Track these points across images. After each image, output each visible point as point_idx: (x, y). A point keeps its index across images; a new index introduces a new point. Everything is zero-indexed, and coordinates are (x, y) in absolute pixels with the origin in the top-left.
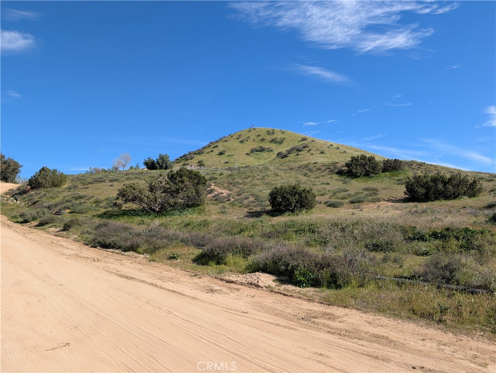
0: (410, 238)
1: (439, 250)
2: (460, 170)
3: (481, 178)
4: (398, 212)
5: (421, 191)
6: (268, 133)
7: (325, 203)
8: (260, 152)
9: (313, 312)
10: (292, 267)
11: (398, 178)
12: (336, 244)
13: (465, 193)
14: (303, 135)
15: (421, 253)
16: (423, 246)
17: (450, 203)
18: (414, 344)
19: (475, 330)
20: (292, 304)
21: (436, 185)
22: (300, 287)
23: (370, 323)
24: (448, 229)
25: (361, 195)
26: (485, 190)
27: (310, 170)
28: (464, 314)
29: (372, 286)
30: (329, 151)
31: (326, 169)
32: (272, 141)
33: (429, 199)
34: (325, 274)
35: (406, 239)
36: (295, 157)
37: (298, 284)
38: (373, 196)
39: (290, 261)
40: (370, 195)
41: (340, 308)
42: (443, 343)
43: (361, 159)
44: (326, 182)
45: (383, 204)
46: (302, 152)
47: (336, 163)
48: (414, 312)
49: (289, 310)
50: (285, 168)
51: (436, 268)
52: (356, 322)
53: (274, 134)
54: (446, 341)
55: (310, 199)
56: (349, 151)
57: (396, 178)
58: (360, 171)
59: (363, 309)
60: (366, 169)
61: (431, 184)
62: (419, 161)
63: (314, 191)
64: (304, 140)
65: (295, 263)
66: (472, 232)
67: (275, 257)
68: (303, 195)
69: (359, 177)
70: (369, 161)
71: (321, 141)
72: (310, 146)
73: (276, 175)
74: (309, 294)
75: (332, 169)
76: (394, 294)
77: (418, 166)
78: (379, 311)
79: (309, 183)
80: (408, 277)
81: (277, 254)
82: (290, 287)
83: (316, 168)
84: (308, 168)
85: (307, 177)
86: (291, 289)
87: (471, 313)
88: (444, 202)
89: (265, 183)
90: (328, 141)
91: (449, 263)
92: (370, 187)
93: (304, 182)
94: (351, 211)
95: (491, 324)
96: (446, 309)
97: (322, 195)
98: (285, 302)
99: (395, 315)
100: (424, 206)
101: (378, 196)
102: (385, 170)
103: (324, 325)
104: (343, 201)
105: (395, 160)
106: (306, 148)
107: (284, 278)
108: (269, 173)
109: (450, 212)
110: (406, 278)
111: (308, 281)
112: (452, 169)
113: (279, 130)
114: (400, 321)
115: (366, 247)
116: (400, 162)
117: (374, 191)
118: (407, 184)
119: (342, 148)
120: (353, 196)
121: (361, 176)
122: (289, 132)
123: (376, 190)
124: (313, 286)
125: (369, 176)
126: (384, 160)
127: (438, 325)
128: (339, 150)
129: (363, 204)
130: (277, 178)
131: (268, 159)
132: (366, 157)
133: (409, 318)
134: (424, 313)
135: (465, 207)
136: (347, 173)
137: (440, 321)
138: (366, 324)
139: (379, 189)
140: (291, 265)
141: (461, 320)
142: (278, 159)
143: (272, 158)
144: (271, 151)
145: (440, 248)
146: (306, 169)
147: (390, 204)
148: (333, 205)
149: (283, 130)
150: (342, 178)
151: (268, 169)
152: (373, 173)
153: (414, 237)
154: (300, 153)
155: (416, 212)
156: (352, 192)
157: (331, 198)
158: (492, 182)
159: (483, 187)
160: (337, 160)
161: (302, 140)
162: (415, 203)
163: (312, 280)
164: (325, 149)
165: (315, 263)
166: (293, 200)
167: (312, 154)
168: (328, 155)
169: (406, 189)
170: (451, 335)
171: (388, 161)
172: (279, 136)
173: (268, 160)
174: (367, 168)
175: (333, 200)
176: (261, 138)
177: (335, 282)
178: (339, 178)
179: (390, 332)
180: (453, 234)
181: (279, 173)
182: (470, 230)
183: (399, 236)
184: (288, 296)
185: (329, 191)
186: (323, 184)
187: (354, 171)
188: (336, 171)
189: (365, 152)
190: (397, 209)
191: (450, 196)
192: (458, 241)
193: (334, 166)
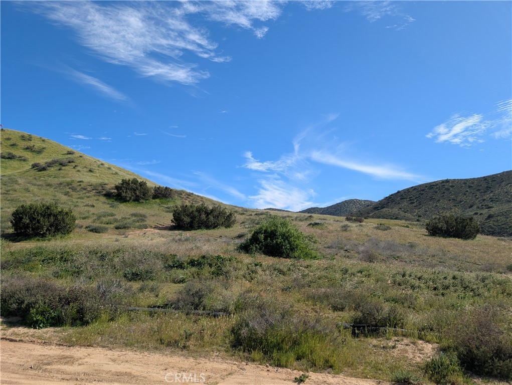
0: (170, 266)
1: (194, 277)
2: (222, 203)
3: (236, 212)
4: (163, 239)
5: (187, 220)
6: (23, 138)
7: (87, 227)
8: (7, 160)
9: (48, 356)
10: (27, 305)
11: (167, 206)
12: (92, 274)
13: (223, 223)
14: (70, 148)
15: (178, 281)
16: (180, 274)
17: (210, 232)
18: (157, 375)
19: (213, 351)
20: (21, 351)
21: (200, 215)
22: (35, 328)
23: (114, 361)
24: (204, 257)
25: (128, 220)
26: (238, 222)
27: (74, 189)
28: (206, 337)
29: (124, 319)
30: (98, 170)
31: (93, 190)
32: (27, 148)
33: (193, 227)
34: (70, 310)
35: (165, 267)
36: (57, 172)
37: (33, 324)
38: (141, 222)
39: (26, 298)
40: (138, 221)
41: (82, 348)
42: (183, 369)
43: (132, 183)
44: (90, 203)
45: (150, 231)
46: (66, 168)
47: (105, 185)
48: (161, 341)
49: (14, 360)
50: (40, 183)
51: (188, 294)
52: (98, 362)
53: (31, 140)
54: (186, 367)
55: (68, 222)
56: (121, 173)
57: (166, 206)
58: (130, 196)
59: (110, 345)
60: (136, 194)
61: (196, 214)
62: (189, 191)
63: (75, 213)
64: (70, 154)
65: (33, 299)
66: (223, 260)
67: (4, 294)
68: (60, 217)
69: (128, 201)
70: (141, 186)
71: (91, 157)
72: (77, 162)
73: (27, 190)
74: (45, 336)
75: (100, 190)
76: (144, 326)
77: (187, 196)
78: (126, 345)
79: (70, 203)
80: (162, 306)
81: (9, 290)
82: (22, 330)
83: (80, 187)
84: (70, 186)
85: (69, 196)
86: (22, 332)
87: (211, 335)
88: (205, 231)
89: (9, 198)
90: (98, 159)
91: (199, 290)
92: (138, 213)
93: (64, 202)
94: (115, 237)
95: (226, 343)
96: (190, 335)
97: (84, 218)
98: (11, 350)
99: (143, 347)
100: (188, 234)
101: (145, 223)
102: (155, 197)
103: (58, 371)
104: (107, 226)
105: (166, 188)
106: (72, 164)
107: (14, 319)
108: (17, 187)
109: (209, 241)
110: (159, 307)
111: (47, 320)
112: (215, 201)
113: (39, 137)
114: (146, 353)
115: (125, 276)
116: (171, 190)
117: (142, 217)
118: (174, 212)
119: (114, 169)
120: (119, 221)
121: (131, 201)
122: (51, 141)
123: (144, 216)
124: (52, 325)
125: (138, 201)
126: (155, 187)
127: (182, 351)
128: (111, 172)
129: (130, 230)
130: (27, 195)
131: (18, 169)
132: (138, 181)
133: (156, 348)
134: (170, 342)
135: (221, 236)
136: (115, 196)
137: (184, 347)
138: (109, 363)
139: (147, 215)
140: (26, 302)
141: (202, 343)
142: (33, 172)
143: (25, 169)
144: (24, 160)
145: (195, 275)
146: (68, 187)
147: (157, 231)
148: (95, 230)
149: (43, 138)
150: (110, 201)
151: (16, 182)
152: (143, 198)
153: (174, 265)
154: (63, 168)
155: (180, 240)
156: (119, 217)
157: (94, 222)
158: (243, 216)
159: (237, 219)
160: (106, 181)
161: (67, 154)
162: (180, 232)
163: (52, 318)
164: (94, 167)
165: (60, 298)
166: (45, 223)
167: (78, 171)
168: (98, 175)
169: (173, 217)
170: (191, 360)
171: (159, 188)
172: (38, 145)
173: (19, 171)
174: (138, 193)
175: (96, 225)
176: (12, 142)
177: (81, 319)
178: (106, 201)
179: (135, 367)
180: (207, 262)
181: (32, 188)
182: (221, 258)
183: (160, 264)
184: (16, 341)
185: (93, 214)
186: (87, 205)
187: (124, 194)
188: (104, 192)
189: (138, 176)
190: (163, 236)
191: (211, 226)
192: (211, 268)
193: (102, 187)
